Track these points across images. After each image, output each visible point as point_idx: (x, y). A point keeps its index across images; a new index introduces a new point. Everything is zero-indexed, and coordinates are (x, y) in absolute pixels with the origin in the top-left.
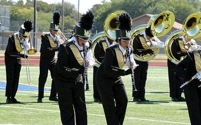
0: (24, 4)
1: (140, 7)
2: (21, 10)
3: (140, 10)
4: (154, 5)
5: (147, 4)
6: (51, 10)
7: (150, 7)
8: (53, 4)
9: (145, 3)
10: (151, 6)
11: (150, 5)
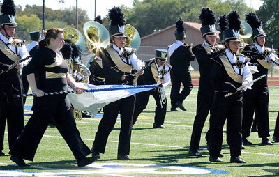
0: (23, 10)
1: (171, 13)
2: (19, 17)
3: (172, 17)
4: (189, 10)
5: (180, 9)
6: (56, 17)
7: (183, 13)
8: (58, 10)
9: (177, 8)
10: (185, 12)
11: (183, 10)
